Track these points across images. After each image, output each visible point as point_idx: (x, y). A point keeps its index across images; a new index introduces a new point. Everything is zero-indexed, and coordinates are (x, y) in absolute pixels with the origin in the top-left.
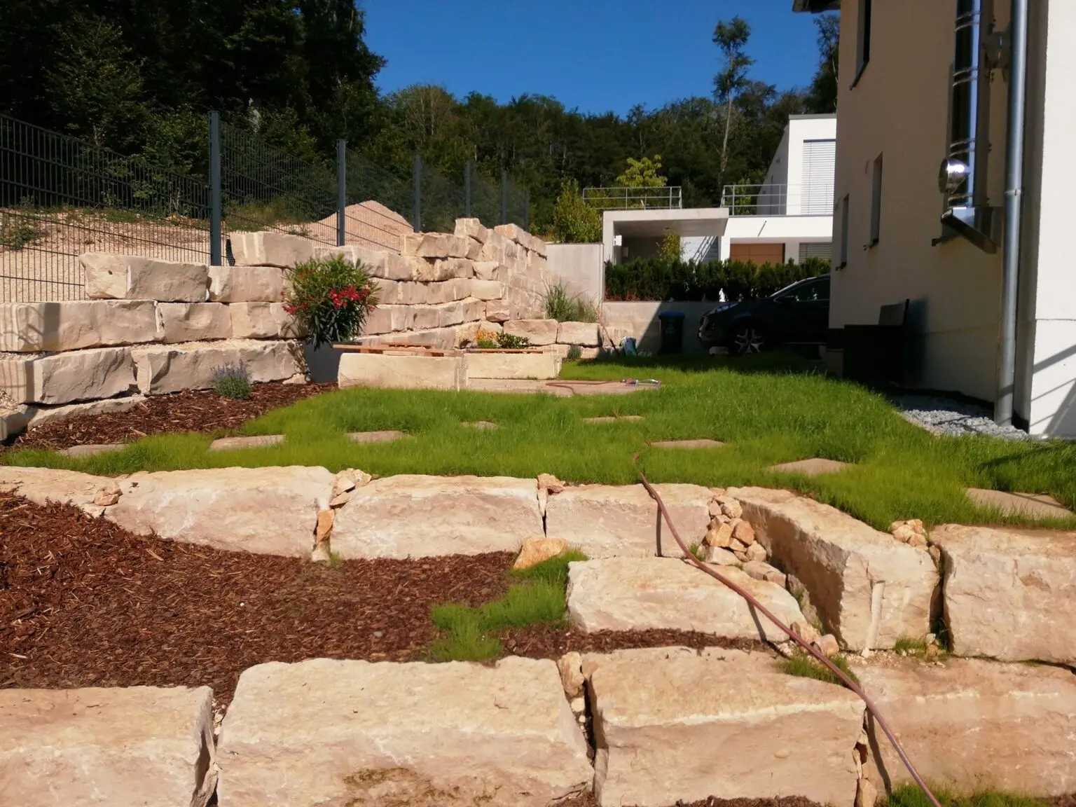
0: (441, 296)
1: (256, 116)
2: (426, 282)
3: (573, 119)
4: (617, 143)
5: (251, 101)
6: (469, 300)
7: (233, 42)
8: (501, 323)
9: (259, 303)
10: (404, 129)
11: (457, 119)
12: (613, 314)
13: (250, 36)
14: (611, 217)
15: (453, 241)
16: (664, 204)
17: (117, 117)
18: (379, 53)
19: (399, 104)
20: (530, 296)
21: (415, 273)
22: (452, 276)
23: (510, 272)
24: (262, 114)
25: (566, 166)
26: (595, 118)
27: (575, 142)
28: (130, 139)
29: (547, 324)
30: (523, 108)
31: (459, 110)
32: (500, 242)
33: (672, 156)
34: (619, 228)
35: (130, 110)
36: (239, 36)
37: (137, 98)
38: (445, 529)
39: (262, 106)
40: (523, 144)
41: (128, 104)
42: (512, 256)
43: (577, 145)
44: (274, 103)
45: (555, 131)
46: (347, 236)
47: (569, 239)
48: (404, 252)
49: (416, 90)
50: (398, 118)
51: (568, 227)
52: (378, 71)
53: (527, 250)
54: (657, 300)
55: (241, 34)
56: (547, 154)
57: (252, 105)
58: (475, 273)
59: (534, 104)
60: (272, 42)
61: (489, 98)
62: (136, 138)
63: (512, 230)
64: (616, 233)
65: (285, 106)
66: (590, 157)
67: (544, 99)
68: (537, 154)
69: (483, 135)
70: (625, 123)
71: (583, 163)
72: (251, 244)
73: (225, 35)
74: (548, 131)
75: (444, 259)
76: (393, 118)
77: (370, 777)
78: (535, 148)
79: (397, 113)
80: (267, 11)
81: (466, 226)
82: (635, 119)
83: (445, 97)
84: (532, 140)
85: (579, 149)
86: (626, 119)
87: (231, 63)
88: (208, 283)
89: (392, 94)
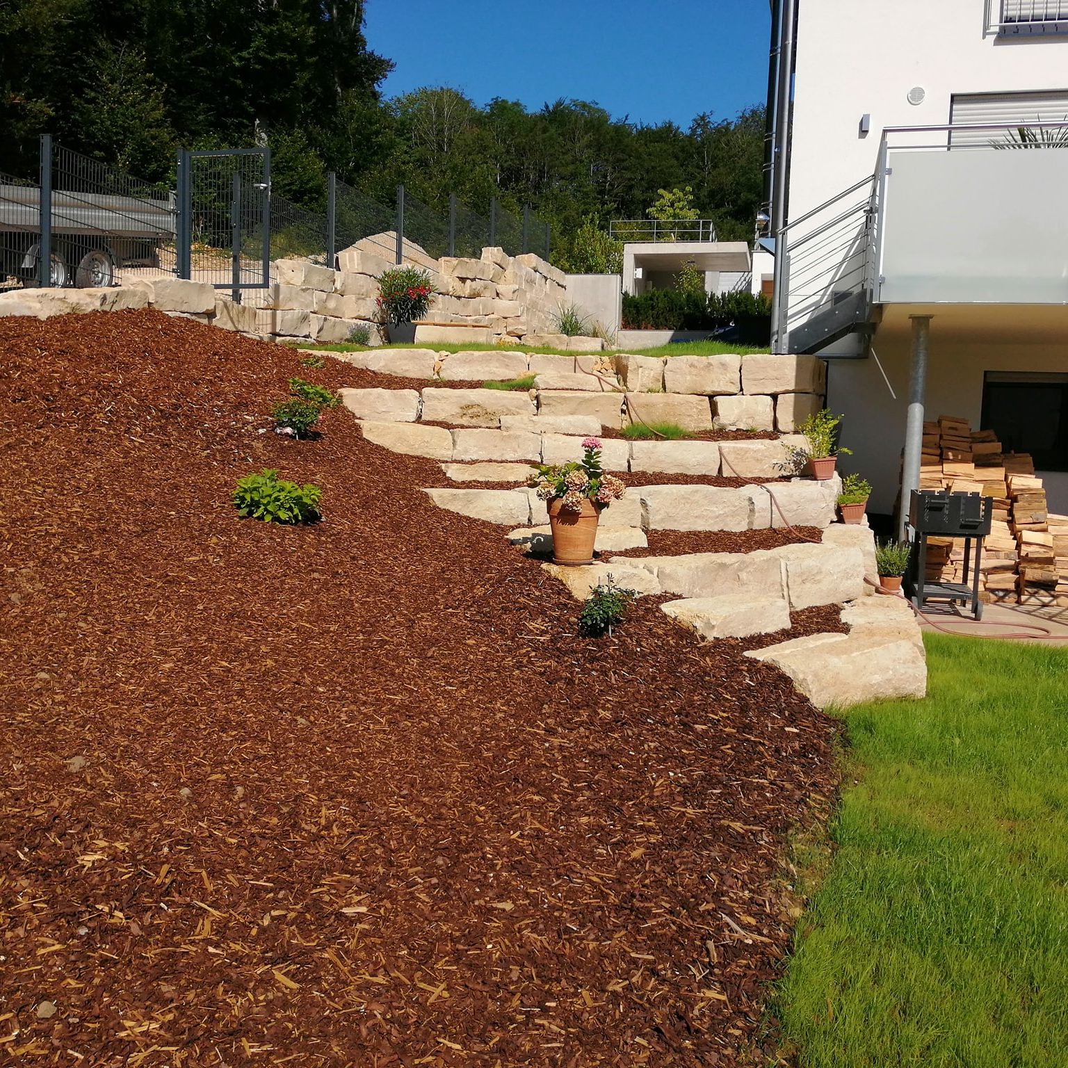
0: (469, 310)
1: (263, 140)
2: (459, 298)
3: (620, 131)
4: (675, 162)
5: (257, 122)
6: (492, 316)
7: (241, 59)
8: (519, 337)
9: (361, 297)
10: (410, 143)
11: (477, 131)
12: (627, 342)
13: (261, 54)
14: (632, 250)
15: (480, 265)
16: (693, 238)
17: (141, 145)
18: (385, 57)
19: (405, 113)
20: (547, 318)
21: (451, 289)
22: (479, 295)
23: (528, 296)
24: (269, 136)
25: (609, 190)
26: (649, 129)
27: (623, 161)
28: (153, 166)
29: (558, 338)
30: (557, 116)
31: (479, 120)
32: (520, 268)
33: (742, 179)
34: (640, 261)
35: (154, 138)
36: (249, 53)
37: (159, 124)
38: (487, 369)
39: (270, 127)
40: (557, 162)
41: (153, 131)
42: (531, 282)
43: (626, 164)
44: (282, 124)
45: (598, 146)
46: (403, 258)
47: (589, 270)
48: (442, 272)
49: (426, 95)
50: (403, 129)
51: (587, 258)
52: (385, 77)
53: (546, 279)
54: (670, 329)
55: (251, 50)
56: (587, 175)
57: (258, 126)
58: (498, 294)
59: (572, 112)
60: (282, 60)
61: (516, 104)
62: (158, 166)
63: (532, 259)
64: (637, 266)
65: (293, 128)
66: (642, 179)
67: (584, 105)
68: (574, 176)
69: (508, 152)
70: (687, 136)
71: (631, 188)
72: (351, 260)
73: (233, 53)
74: (589, 146)
75: (473, 280)
76: (397, 130)
77: (468, 407)
78: (571, 168)
79: (402, 123)
80: (279, 27)
81: (491, 254)
82: (699, 131)
83: (462, 103)
84: (569, 158)
85: (626, 169)
86: (688, 132)
87: (239, 82)
88: (334, 282)
89: (395, 99)
